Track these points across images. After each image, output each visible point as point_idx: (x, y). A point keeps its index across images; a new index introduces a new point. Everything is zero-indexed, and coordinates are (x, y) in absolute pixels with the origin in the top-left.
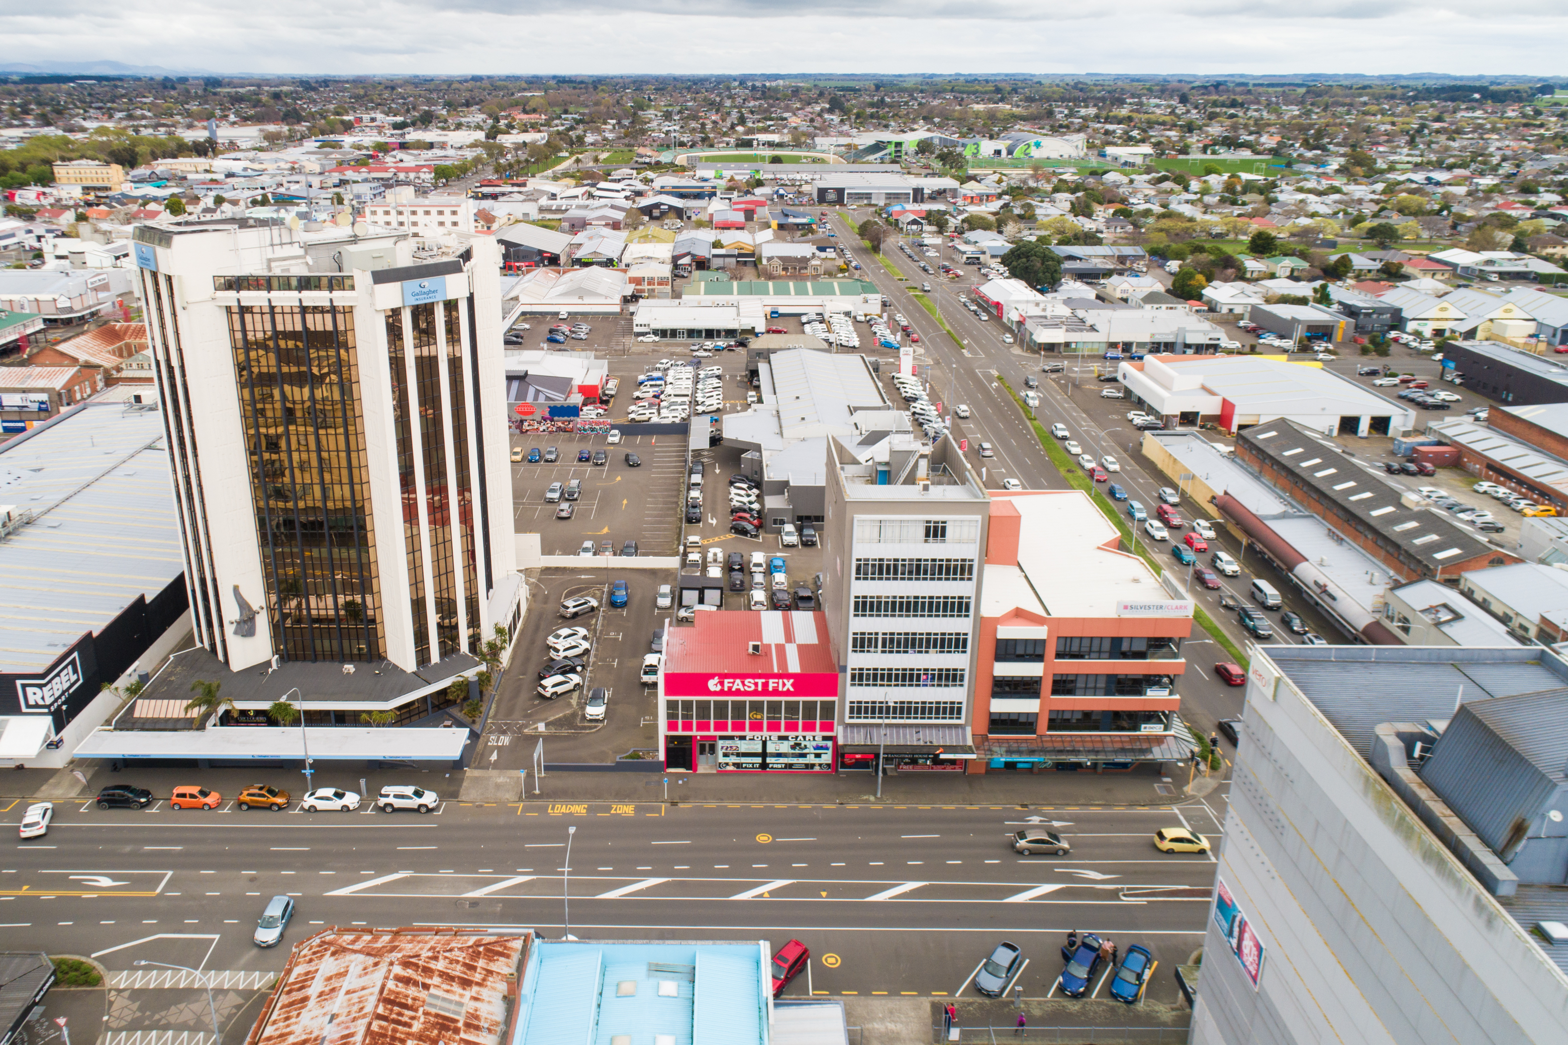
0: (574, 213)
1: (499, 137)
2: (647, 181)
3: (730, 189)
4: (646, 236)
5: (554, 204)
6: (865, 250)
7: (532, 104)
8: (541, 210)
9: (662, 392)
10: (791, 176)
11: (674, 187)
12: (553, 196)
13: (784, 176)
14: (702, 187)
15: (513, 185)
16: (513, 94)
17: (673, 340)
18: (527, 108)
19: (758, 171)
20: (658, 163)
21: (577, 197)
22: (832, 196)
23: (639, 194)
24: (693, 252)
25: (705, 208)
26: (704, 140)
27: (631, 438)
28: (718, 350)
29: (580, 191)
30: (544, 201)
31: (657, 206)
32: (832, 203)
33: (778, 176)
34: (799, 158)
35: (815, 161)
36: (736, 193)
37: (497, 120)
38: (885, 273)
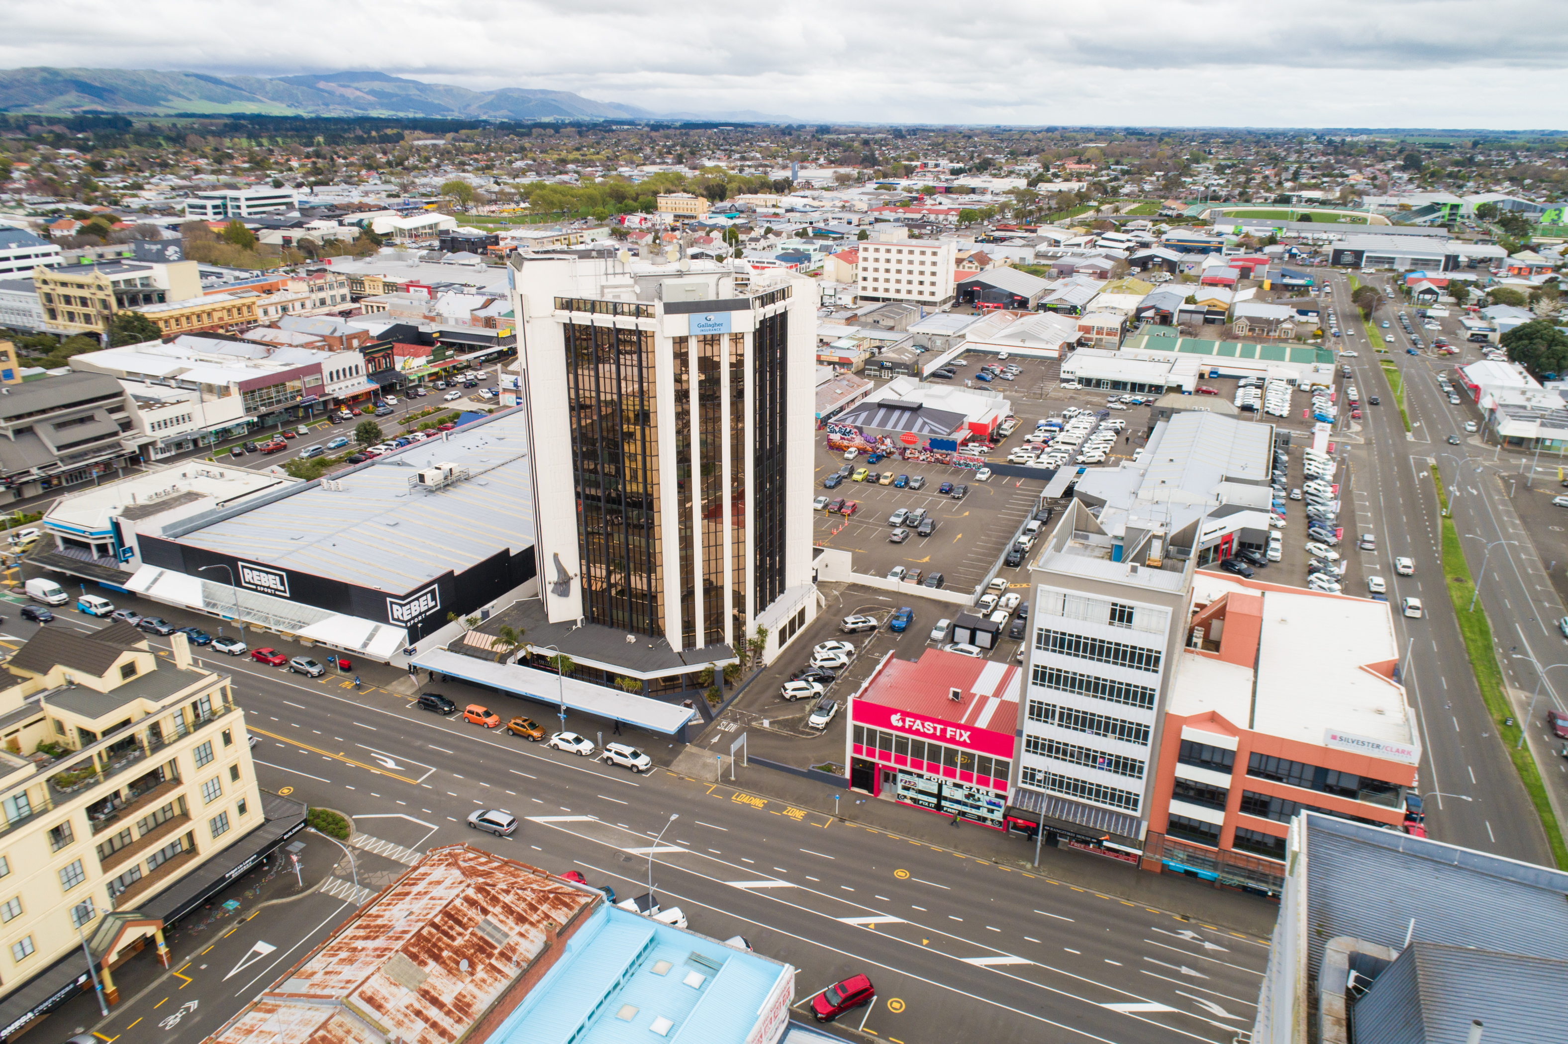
0: (1067, 260)
1: (1040, 185)
2: (1159, 233)
3: (1239, 245)
4: (1121, 287)
5: (1052, 250)
6: (1355, 318)
7: (1088, 155)
8: (1038, 255)
9: (1053, 438)
10: (1316, 236)
11: (1179, 241)
12: (1057, 243)
13: (1309, 235)
14: (1209, 242)
15: (1027, 231)
16: (1077, 145)
17: (1096, 390)
18: (1083, 158)
19: (1281, 229)
20: (1179, 216)
21: (1079, 245)
22: (1348, 258)
23: (1145, 245)
24: (1159, 306)
25: (1200, 263)
26: (1241, 194)
27: (1000, 477)
28: (1135, 403)
29: (1083, 240)
30: (1043, 247)
31: (1151, 258)
32: (1346, 266)
33: (1303, 235)
34: (1338, 216)
35: (1355, 220)
36: (1243, 250)
37: (1047, 169)
38: (1365, 343)
